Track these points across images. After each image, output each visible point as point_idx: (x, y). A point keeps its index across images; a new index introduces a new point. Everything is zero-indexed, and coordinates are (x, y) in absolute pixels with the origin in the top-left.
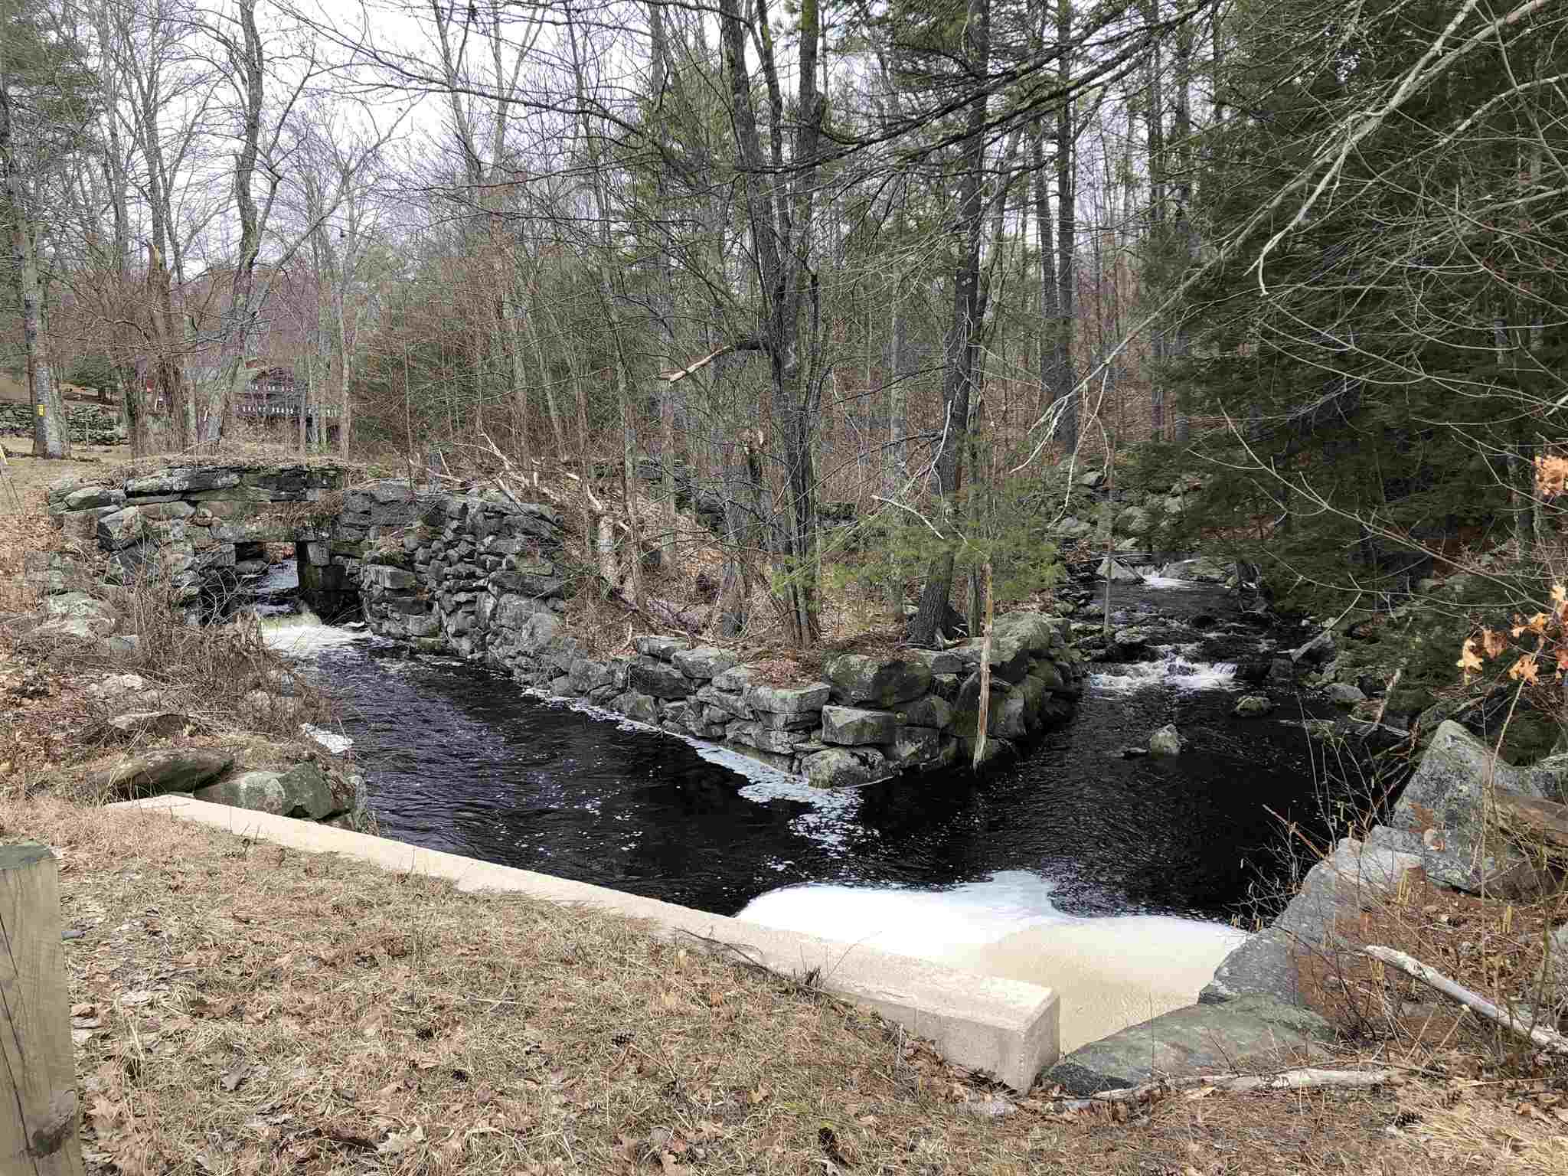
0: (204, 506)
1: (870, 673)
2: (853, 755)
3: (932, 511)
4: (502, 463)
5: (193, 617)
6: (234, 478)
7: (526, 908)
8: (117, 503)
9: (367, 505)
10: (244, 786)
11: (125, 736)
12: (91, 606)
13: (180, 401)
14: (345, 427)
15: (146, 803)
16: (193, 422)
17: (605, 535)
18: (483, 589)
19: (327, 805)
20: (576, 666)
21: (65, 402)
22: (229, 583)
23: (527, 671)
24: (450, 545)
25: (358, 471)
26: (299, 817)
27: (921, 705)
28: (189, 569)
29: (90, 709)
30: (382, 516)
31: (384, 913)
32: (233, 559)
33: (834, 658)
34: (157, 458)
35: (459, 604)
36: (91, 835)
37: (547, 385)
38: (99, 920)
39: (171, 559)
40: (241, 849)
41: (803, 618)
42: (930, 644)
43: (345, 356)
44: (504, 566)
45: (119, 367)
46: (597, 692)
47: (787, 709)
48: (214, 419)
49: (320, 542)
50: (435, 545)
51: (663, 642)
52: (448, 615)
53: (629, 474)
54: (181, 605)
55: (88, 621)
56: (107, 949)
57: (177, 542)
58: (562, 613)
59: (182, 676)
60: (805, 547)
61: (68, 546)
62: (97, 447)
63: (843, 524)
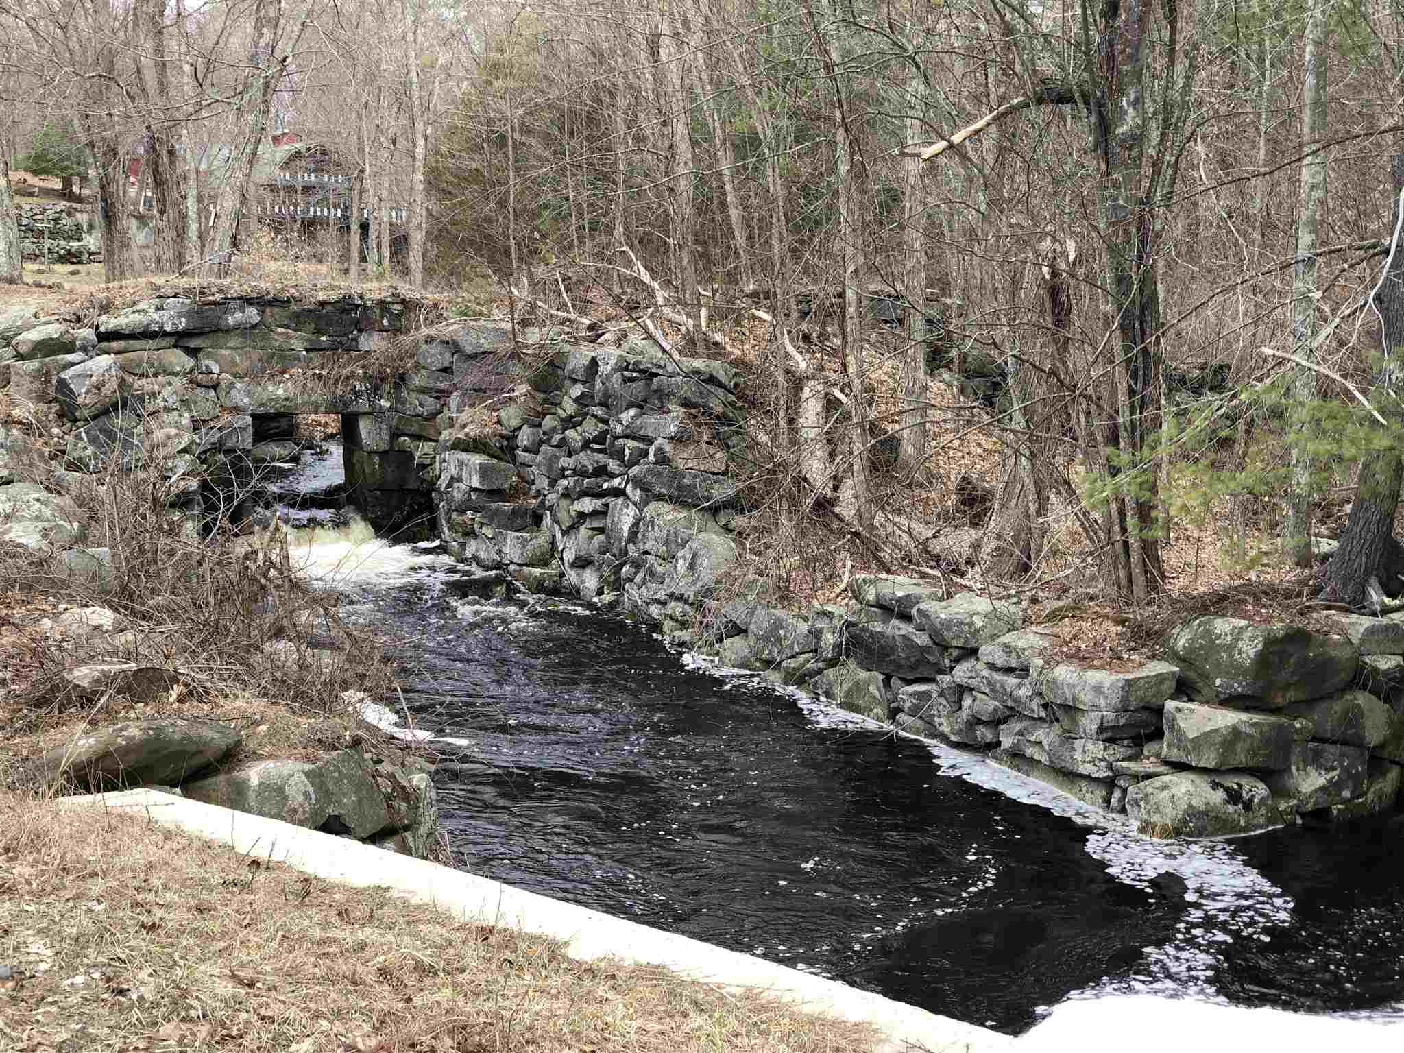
0: (209, 356)
1: (1249, 649)
2: (1215, 786)
3: (1366, 376)
4: (652, 295)
5: (189, 525)
6: (252, 314)
7: (671, 993)
8: (84, 349)
9: (447, 359)
10: (254, 781)
11: (87, 698)
12: (46, 503)
13: (175, 196)
14: (417, 238)
15: (114, 799)
16: (193, 228)
17: (811, 410)
18: (619, 493)
19: (378, 817)
20: (760, 621)
21: (17, 199)
22: (243, 474)
23: (683, 625)
24: (571, 422)
25: (436, 306)
26: (337, 833)
27: (1337, 707)
28: (185, 451)
29: (40, 656)
30: (472, 376)
31: (455, 985)
32: (247, 440)
33: (1186, 623)
34: (142, 281)
35: (582, 516)
36: (37, 839)
37: (726, 167)
38: (43, 967)
39: (159, 435)
40: (245, 874)
41: (1135, 557)
42: (1358, 605)
43: (419, 126)
44: (651, 457)
45: (91, 144)
46: (793, 663)
47: (1103, 703)
48: (225, 222)
49: (376, 414)
50: (548, 422)
51: (900, 586)
52: (565, 533)
53: (851, 310)
54: (172, 505)
55: (41, 525)
56: (54, 1009)
57: (168, 410)
58: (740, 536)
59: (171, 612)
60: (1142, 433)
61: (17, 413)
62: (58, 267)
63: (1208, 396)
